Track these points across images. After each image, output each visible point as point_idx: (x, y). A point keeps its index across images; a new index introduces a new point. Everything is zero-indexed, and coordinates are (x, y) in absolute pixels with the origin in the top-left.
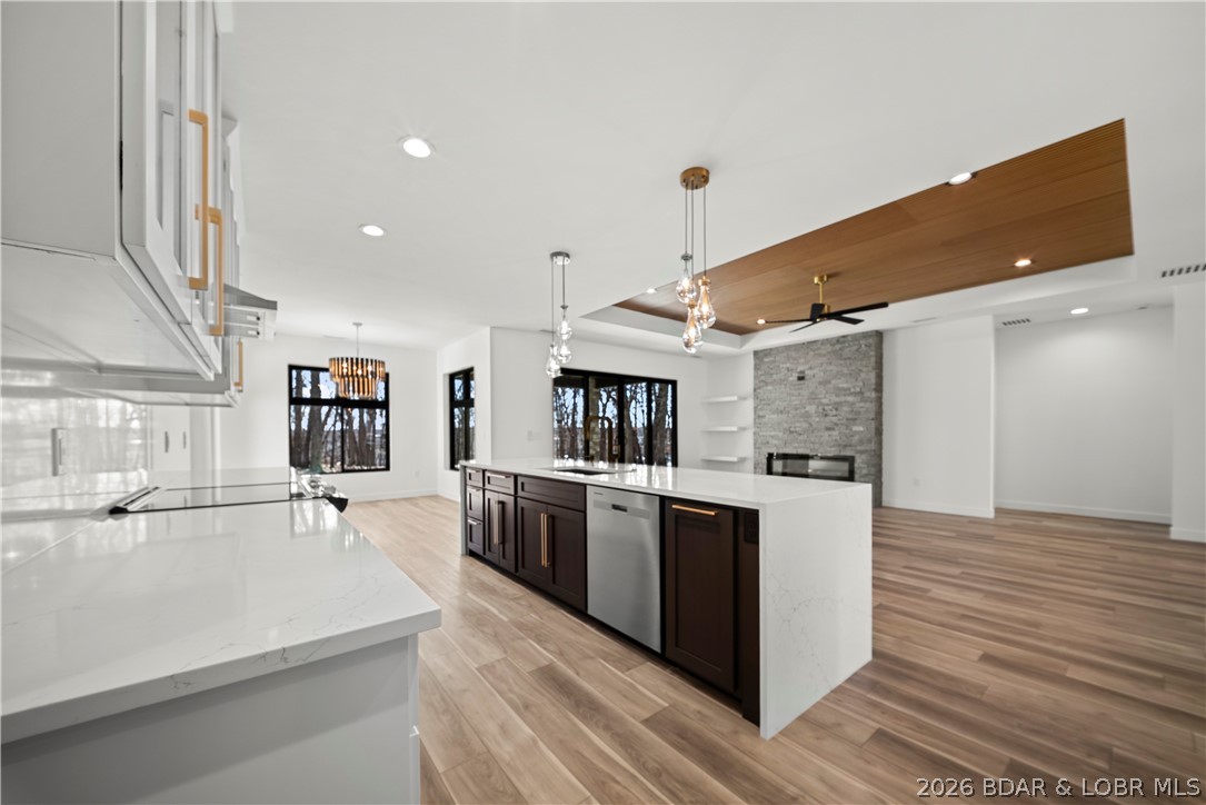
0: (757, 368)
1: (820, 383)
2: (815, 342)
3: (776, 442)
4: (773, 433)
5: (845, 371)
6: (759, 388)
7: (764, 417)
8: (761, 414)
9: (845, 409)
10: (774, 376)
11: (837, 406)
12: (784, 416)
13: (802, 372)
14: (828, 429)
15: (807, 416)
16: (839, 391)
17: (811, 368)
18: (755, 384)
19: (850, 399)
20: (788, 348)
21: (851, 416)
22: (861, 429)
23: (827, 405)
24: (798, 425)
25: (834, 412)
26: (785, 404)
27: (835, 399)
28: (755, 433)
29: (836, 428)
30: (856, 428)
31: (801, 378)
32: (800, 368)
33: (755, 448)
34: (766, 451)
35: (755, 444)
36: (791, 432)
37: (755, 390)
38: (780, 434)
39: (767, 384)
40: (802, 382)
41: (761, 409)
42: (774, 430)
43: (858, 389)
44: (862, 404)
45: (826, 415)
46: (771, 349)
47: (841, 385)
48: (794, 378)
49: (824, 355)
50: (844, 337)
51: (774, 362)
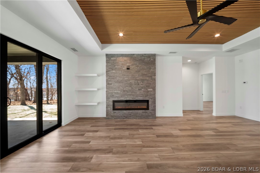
0: (107, 62)
1: (136, 71)
2: (134, 54)
3: (118, 95)
4: (115, 92)
5: (146, 67)
6: (109, 71)
7: (111, 84)
8: (110, 83)
9: (146, 82)
10: (116, 66)
11: (143, 80)
12: (121, 84)
13: (129, 66)
14: (139, 90)
15: (131, 85)
16: (143, 75)
17: (132, 65)
18: (107, 69)
19: (147, 78)
20: (122, 55)
21: (148, 85)
22: (152, 90)
23: (139, 80)
24: (127, 88)
25: (141, 83)
26: (121, 79)
27: (141, 78)
28: (107, 91)
29: (143, 89)
30: (149, 90)
31: (128, 69)
32: (128, 65)
33: (107, 98)
34: (112, 99)
35: (107, 96)
36: (124, 91)
37: (107, 72)
38: (119, 92)
39: (112, 70)
40: (129, 70)
41: (110, 81)
42: (116, 90)
43: (150, 75)
44: (151, 81)
45: (138, 84)
46: (114, 54)
47: (144, 73)
48: (125, 68)
49: (137, 60)
50: (145, 54)
51: (116, 60)
